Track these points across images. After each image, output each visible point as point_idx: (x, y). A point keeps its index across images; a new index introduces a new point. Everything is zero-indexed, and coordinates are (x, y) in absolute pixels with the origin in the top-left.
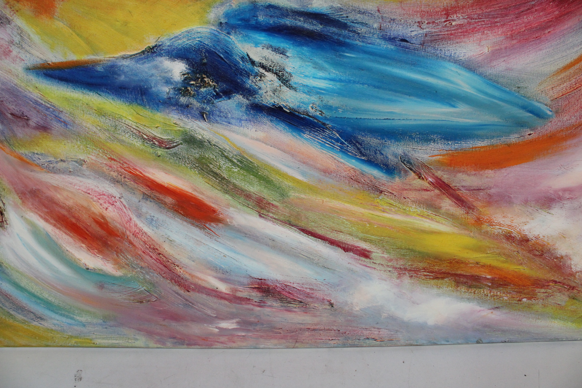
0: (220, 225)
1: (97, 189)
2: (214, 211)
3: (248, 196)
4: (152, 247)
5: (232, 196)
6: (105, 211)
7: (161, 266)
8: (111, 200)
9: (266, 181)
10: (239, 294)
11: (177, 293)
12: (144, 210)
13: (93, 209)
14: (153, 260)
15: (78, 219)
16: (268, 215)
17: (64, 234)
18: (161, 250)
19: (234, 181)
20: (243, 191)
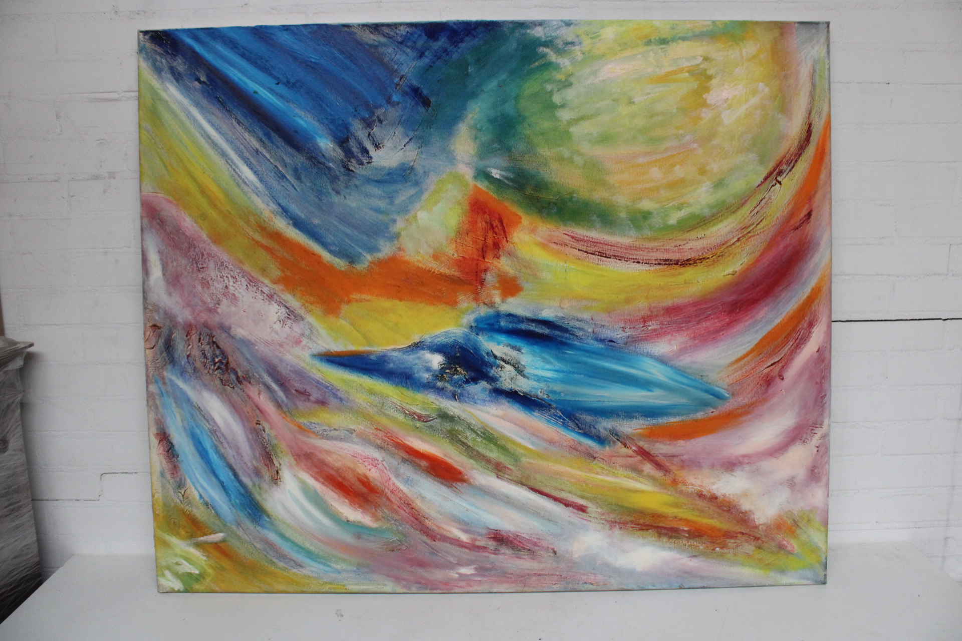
0: (465, 484)
1: (363, 454)
2: (460, 473)
3: (488, 461)
4: (406, 502)
5: (476, 460)
6: (368, 472)
7: (413, 519)
8: (374, 463)
9: (503, 449)
10: (478, 543)
11: (425, 543)
12: (402, 471)
13: (358, 470)
14: (406, 514)
15: (344, 478)
16: (504, 476)
17: (330, 491)
18: (414, 505)
19: (478, 449)
20: (484, 456)
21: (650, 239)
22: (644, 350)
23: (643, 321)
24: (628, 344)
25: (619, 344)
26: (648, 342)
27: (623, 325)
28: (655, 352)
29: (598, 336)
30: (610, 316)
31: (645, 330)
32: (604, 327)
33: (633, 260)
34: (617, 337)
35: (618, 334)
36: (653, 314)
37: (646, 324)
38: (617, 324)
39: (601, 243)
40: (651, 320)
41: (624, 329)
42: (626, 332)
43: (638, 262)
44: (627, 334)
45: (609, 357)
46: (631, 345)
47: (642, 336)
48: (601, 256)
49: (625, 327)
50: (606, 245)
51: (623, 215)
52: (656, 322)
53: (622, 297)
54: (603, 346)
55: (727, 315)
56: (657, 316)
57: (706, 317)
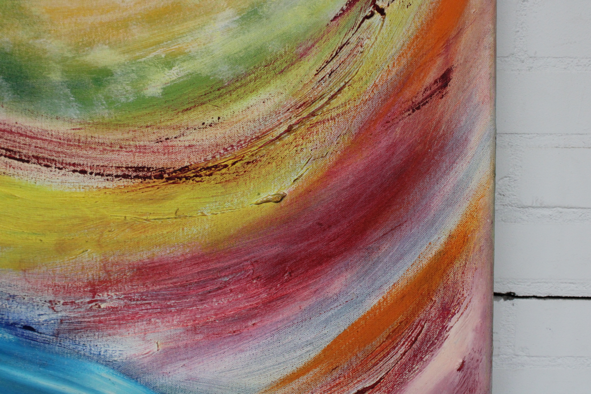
21: (107, 126)
22: (93, 349)
23: (90, 291)
24: (60, 336)
25: (42, 335)
26: (101, 333)
27: (51, 298)
28: (113, 355)
29: (3, 316)
30: (27, 277)
31: (94, 308)
32: (14, 298)
33: (72, 168)
34: (40, 320)
35: (42, 315)
36: (112, 278)
37: (97, 298)
38: (40, 294)
39: (11, 132)
40: (106, 289)
41: (52, 304)
42: (57, 310)
43: (83, 172)
44: (59, 314)
45: (23, 359)
46: (66, 338)
47: (89, 320)
48: (10, 157)
49: (54, 301)
50: (21, 135)
51: (56, 77)
52: (117, 293)
53: (50, 240)
54: (11, 337)
55: (264, 285)
56: (118, 281)
57: (219, 288)
